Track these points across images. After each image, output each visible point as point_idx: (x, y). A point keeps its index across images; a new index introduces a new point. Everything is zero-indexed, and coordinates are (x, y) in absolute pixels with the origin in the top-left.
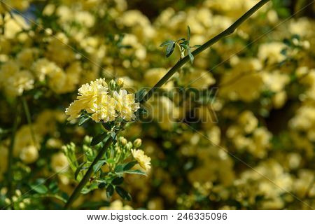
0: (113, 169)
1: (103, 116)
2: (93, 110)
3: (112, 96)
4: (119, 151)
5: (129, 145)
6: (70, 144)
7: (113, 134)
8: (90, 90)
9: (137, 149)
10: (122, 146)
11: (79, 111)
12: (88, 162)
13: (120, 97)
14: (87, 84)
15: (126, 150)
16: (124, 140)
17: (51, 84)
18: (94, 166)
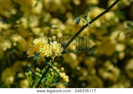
0: (50, 82)
1: (46, 54)
2: (41, 51)
3: (50, 44)
4: (53, 74)
5: (58, 70)
6: (29, 72)
7: (51, 64)
8: (39, 41)
9: (62, 72)
10: (55, 71)
11: (34, 52)
12: (38, 79)
13: (54, 45)
14: (37, 39)
15: (57, 73)
16: (56, 68)
17: (19, 47)
18: (41, 81)
